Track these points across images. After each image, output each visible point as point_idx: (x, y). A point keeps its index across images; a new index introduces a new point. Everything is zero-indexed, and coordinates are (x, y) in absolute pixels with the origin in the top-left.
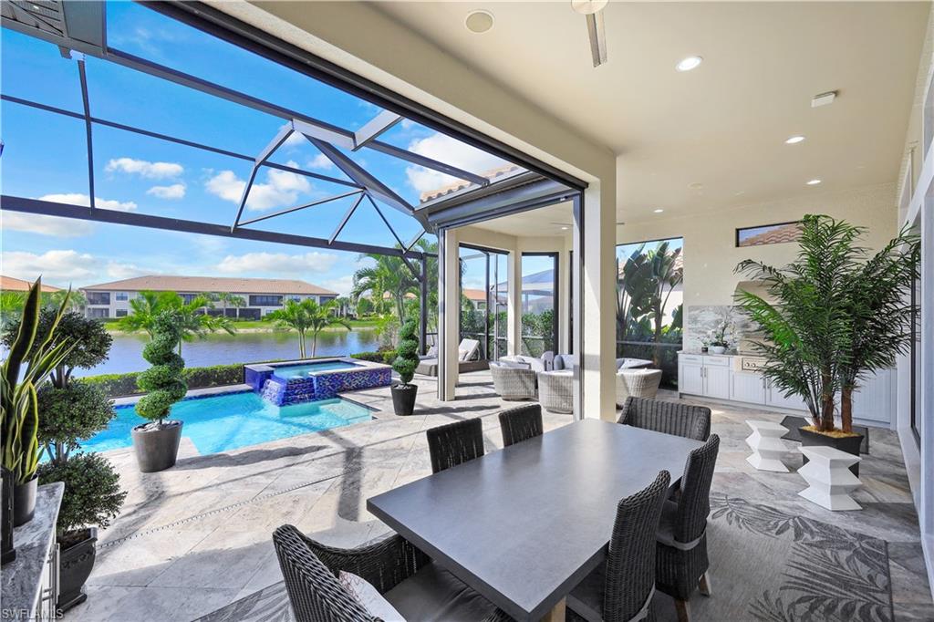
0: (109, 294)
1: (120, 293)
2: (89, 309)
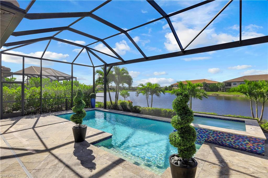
0: (231, 83)
1: (234, 82)
2: (226, 88)
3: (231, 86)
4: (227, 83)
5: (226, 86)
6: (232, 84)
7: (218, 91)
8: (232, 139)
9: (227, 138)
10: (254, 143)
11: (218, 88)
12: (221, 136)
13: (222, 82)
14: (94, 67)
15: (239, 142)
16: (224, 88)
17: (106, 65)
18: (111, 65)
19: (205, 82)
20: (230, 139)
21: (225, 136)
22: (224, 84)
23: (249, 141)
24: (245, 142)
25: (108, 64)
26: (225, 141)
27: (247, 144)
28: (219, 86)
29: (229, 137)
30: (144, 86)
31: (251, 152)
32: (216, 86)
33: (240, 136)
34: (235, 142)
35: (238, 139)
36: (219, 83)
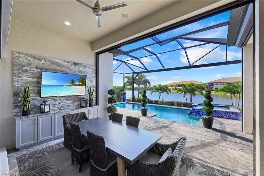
1: (216, 83)
2: (209, 88)
3: (213, 86)
4: (210, 84)
5: (210, 86)
6: (214, 84)
7: (203, 90)
8: (224, 114)
9: (221, 114)
10: (235, 115)
11: (203, 88)
12: (218, 113)
13: (206, 83)
14: (124, 74)
15: (227, 115)
16: (208, 87)
17: (134, 73)
18: (138, 73)
19: (192, 83)
20: (223, 114)
21: (220, 113)
22: (208, 85)
23: (232, 114)
24: (230, 115)
25: (135, 72)
26: (220, 115)
27: (231, 115)
28: (204, 86)
29: (222, 113)
30: (156, 87)
31: (233, 119)
32: (201, 86)
33: (228, 112)
34: (225, 115)
35: (227, 114)
36: (204, 84)
